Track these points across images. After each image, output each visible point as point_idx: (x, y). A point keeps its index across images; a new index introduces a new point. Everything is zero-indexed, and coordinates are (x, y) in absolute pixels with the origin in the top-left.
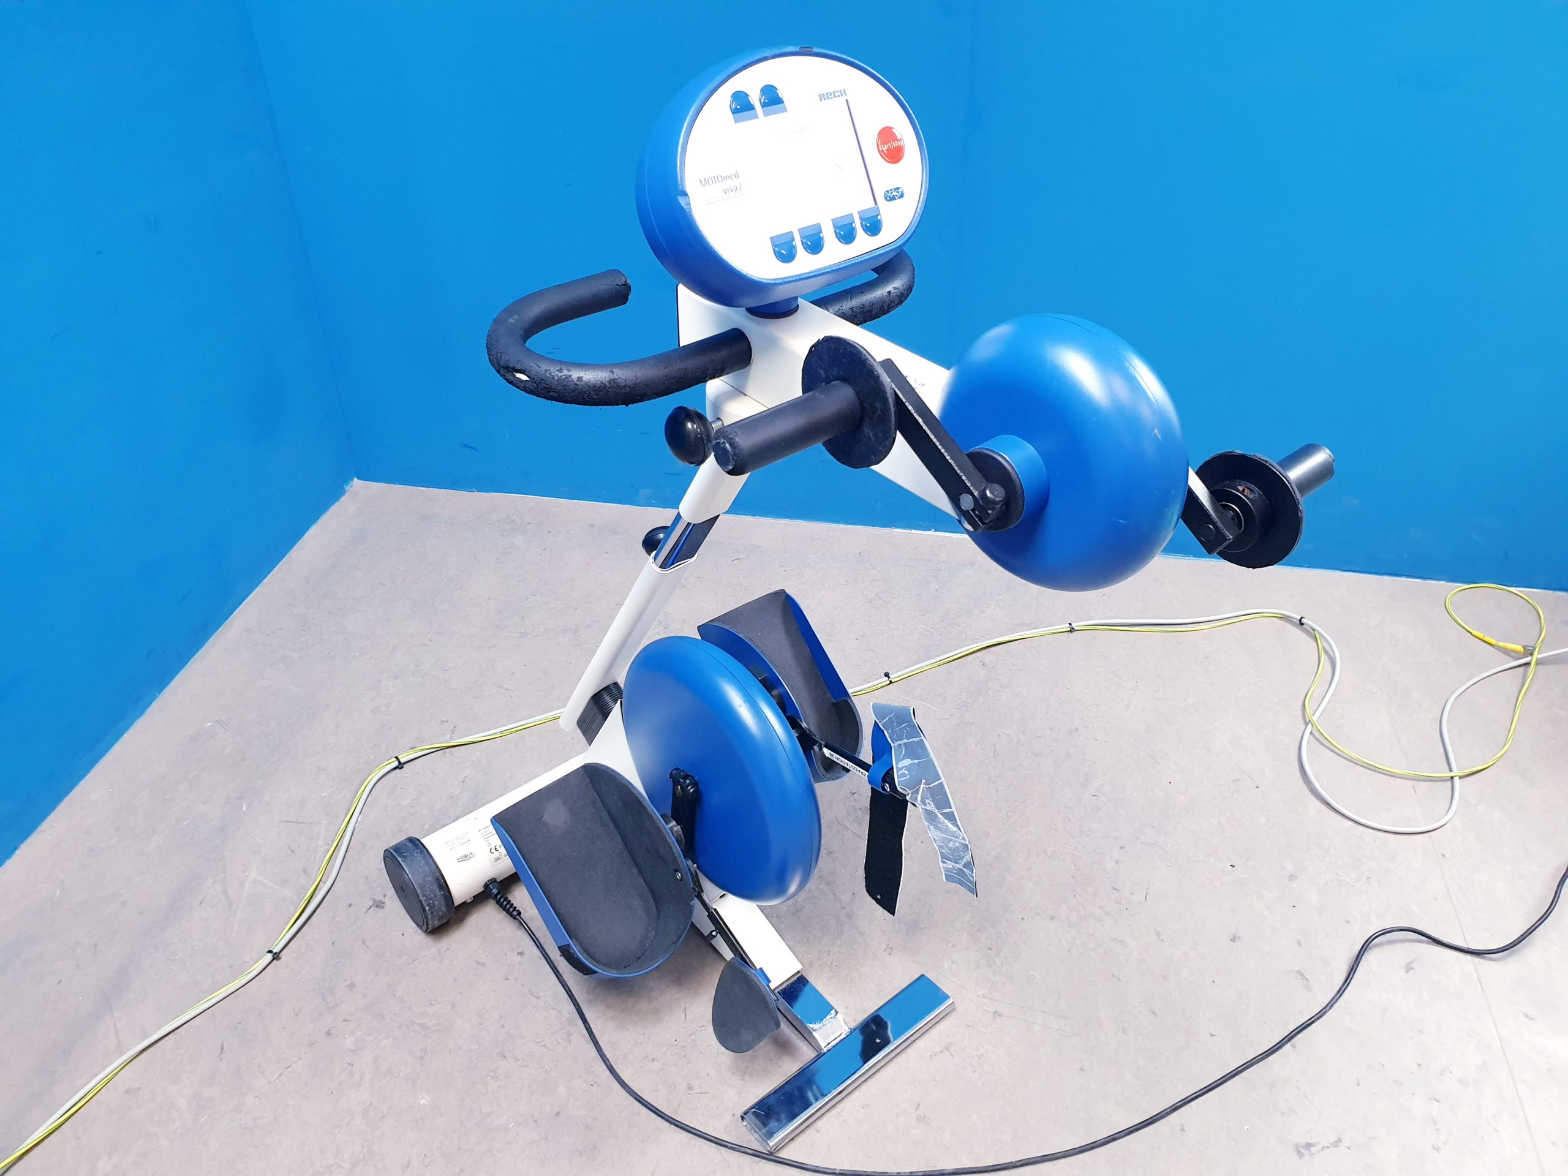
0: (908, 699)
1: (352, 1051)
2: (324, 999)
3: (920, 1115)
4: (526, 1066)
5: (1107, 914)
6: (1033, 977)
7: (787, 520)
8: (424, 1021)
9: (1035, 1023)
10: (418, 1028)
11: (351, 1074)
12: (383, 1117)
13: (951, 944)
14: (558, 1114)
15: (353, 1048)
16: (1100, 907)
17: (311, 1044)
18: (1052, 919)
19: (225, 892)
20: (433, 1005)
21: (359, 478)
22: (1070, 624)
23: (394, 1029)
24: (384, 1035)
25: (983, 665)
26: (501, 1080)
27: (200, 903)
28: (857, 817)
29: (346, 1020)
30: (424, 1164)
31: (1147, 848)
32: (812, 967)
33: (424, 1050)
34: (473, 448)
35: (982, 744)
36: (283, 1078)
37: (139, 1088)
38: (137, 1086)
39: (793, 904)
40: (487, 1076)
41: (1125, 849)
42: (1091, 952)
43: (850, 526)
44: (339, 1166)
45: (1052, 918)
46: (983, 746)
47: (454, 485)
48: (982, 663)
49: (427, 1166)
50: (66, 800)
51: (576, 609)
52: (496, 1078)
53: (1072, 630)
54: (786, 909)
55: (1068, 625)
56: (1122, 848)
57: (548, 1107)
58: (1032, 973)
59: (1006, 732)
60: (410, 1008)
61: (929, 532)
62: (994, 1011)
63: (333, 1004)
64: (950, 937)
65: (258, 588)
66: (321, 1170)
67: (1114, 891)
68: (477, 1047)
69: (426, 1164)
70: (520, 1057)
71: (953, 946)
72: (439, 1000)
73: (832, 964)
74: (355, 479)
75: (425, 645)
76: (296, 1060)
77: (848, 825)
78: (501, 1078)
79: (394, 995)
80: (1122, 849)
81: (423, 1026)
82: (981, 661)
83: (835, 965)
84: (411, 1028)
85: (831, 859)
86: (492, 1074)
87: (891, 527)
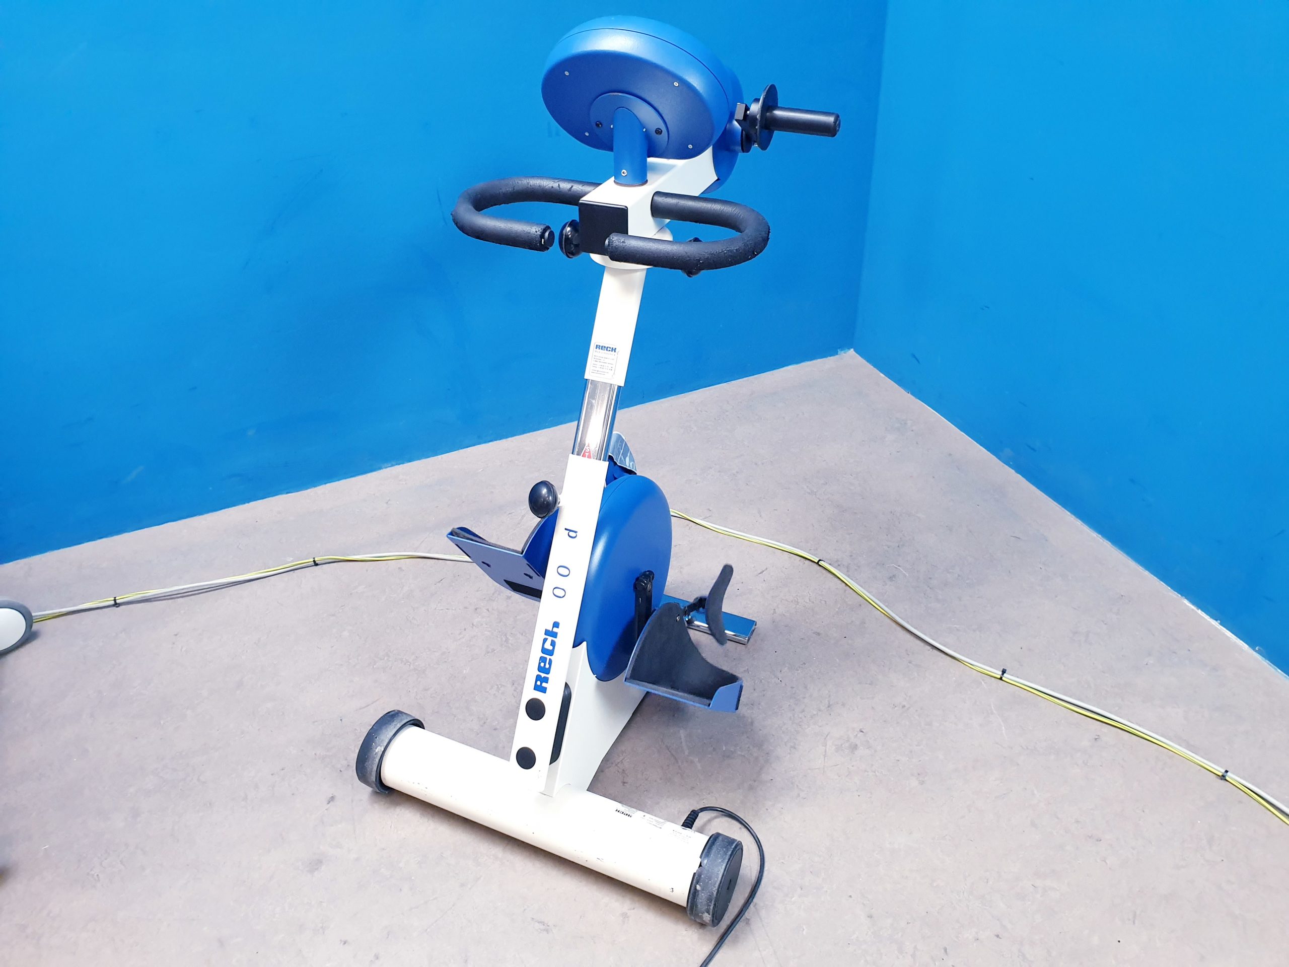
0: (994, 711)
1: (473, 624)
2: (493, 594)
3: (627, 913)
4: (514, 697)
5: (913, 956)
6: (802, 929)
7: (1100, 536)
8: (510, 638)
9: (759, 951)
10: (504, 639)
11: (460, 634)
12: (445, 662)
13: (783, 861)
14: (495, 729)
15: (475, 624)
16: (915, 948)
17: (466, 608)
18: (868, 917)
19: (523, 516)
20: (522, 634)
21: (855, 350)
22: (1227, 771)
23: (497, 631)
24: (490, 629)
25: (1096, 739)
26: (498, 692)
27: (509, 514)
28: (842, 745)
29: (488, 610)
30: (431, 695)
31: (1018, 957)
32: (691, 789)
33: (493, 650)
34: (918, 361)
35: (1001, 782)
36: (441, 611)
37: (403, 570)
38: (403, 569)
39: (732, 751)
40: (497, 685)
41: (998, 939)
42: (862, 961)
43: (1147, 573)
44: (410, 665)
45: (870, 917)
46: (1001, 784)
47: (900, 382)
48: (1097, 737)
49: (431, 697)
50: (531, 433)
51: (863, 498)
52: (498, 689)
53: (1223, 777)
54: (724, 749)
55: (1223, 771)
56: (998, 936)
57: (496, 722)
58: (804, 927)
59: (1036, 792)
60: (514, 628)
61: (1214, 621)
62: (748, 918)
63: (493, 599)
64: (789, 857)
65: (725, 384)
66: (404, 660)
67: (943, 951)
68: (511, 669)
69: (432, 696)
70: (517, 690)
71: (783, 863)
72: (527, 635)
73: (703, 799)
74: (852, 350)
75: (756, 464)
76: (454, 609)
77: (829, 743)
78: (500, 691)
79: (516, 617)
80: (996, 937)
81: (507, 640)
82: (1098, 736)
83: (704, 801)
84: (502, 636)
85: (789, 751)
86: (500, 686)
87: (1182, 595)
